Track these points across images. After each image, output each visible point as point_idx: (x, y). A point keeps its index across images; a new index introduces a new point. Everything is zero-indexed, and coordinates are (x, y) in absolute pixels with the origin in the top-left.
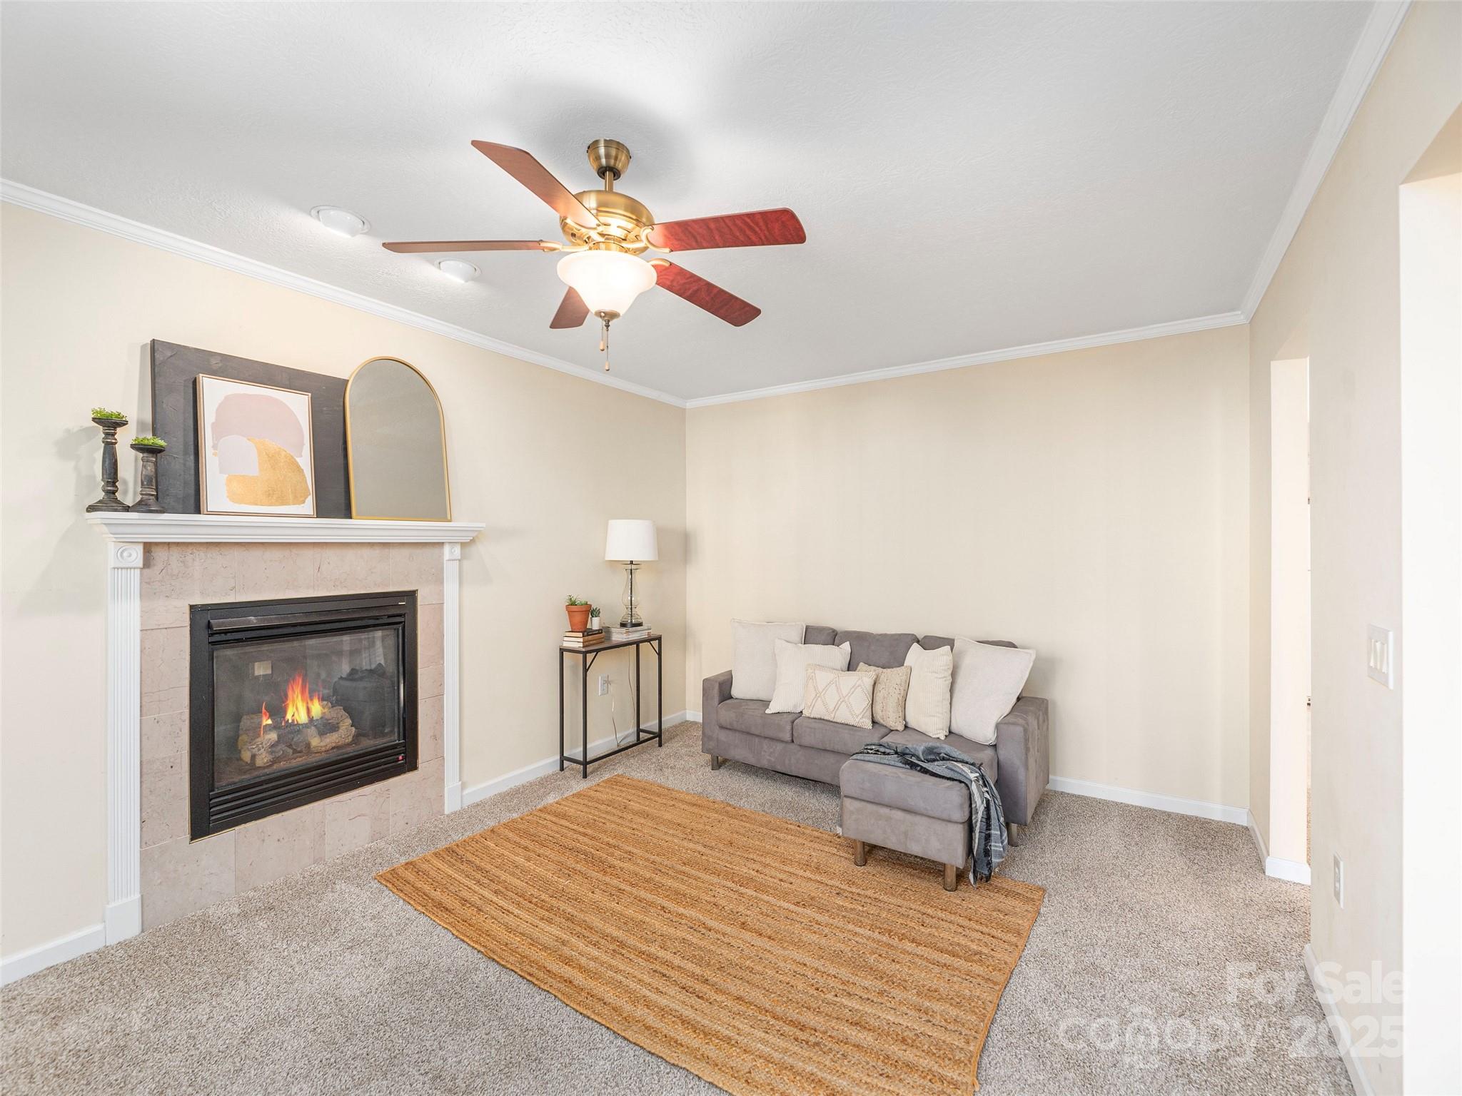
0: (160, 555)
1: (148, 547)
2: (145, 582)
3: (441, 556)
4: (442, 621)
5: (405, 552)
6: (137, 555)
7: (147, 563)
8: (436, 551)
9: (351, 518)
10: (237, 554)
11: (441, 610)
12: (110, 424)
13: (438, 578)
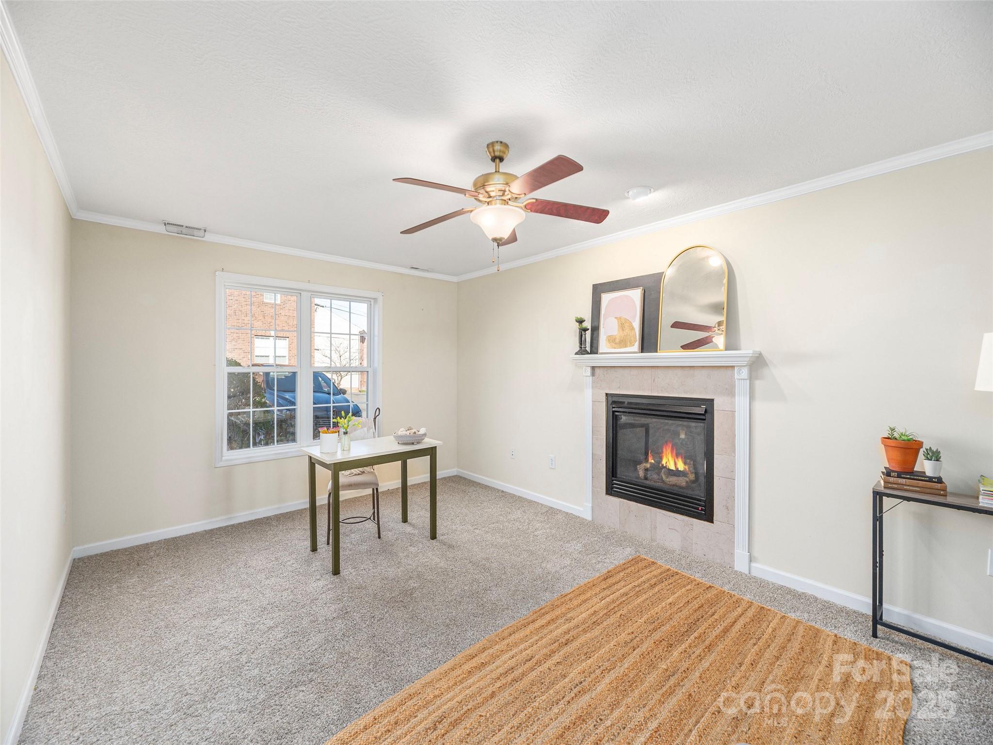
0: (597, 371)
1: (593, 368)
2: (593, 382)
3: (733, 376)
4: (733, 425)
5: (704, 372)
6: (589, 370)
7: (593, 374)
8: (729, 372)
9: (657, 352)
10: (621, 371)
11: (733, 417)
12: (581, 321)
13: (731, 392)
